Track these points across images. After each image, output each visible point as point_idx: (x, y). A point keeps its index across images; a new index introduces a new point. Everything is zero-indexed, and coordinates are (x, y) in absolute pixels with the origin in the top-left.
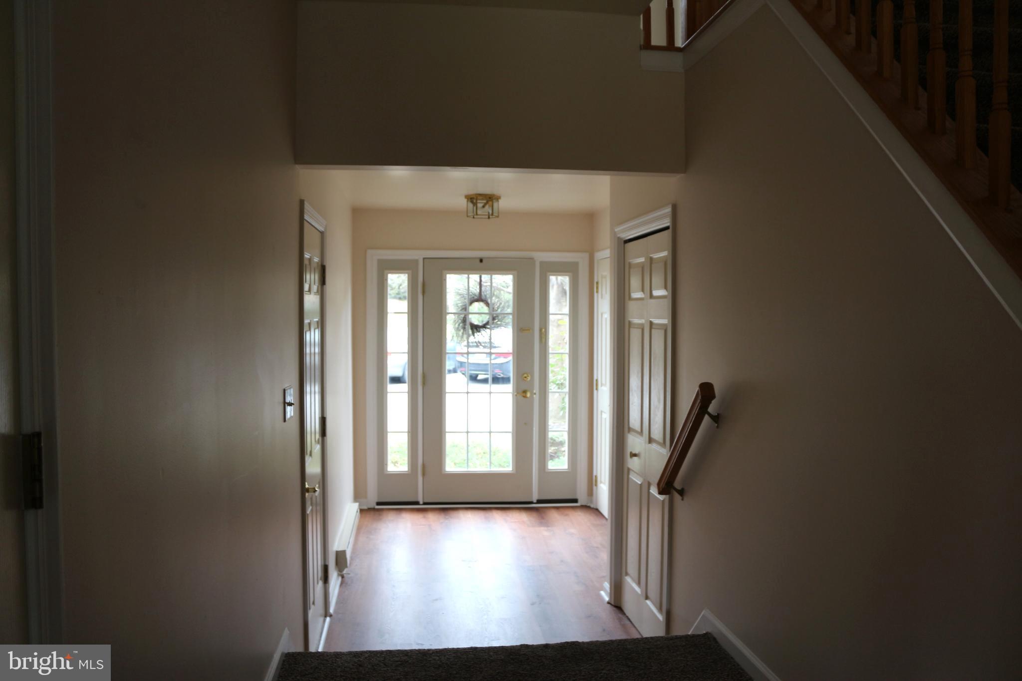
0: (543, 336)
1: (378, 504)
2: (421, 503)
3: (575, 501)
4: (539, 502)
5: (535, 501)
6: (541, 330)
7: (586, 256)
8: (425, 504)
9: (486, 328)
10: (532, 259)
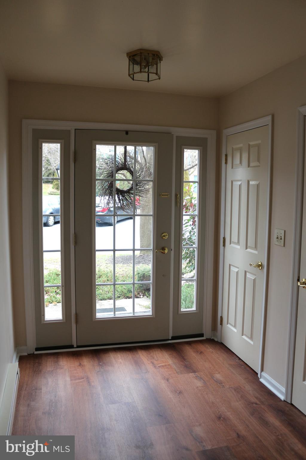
0: (178, 200)
1: (37, 349)
2: (75, 346)
3: (202, 335)
4: (174, 338)
5: (170, 338)
6: (176, 195)
7: (214, 133)
8: (78, 347)
9: (129, 193)
10: (169, 133)
